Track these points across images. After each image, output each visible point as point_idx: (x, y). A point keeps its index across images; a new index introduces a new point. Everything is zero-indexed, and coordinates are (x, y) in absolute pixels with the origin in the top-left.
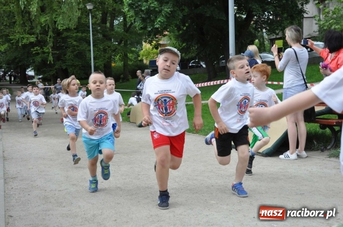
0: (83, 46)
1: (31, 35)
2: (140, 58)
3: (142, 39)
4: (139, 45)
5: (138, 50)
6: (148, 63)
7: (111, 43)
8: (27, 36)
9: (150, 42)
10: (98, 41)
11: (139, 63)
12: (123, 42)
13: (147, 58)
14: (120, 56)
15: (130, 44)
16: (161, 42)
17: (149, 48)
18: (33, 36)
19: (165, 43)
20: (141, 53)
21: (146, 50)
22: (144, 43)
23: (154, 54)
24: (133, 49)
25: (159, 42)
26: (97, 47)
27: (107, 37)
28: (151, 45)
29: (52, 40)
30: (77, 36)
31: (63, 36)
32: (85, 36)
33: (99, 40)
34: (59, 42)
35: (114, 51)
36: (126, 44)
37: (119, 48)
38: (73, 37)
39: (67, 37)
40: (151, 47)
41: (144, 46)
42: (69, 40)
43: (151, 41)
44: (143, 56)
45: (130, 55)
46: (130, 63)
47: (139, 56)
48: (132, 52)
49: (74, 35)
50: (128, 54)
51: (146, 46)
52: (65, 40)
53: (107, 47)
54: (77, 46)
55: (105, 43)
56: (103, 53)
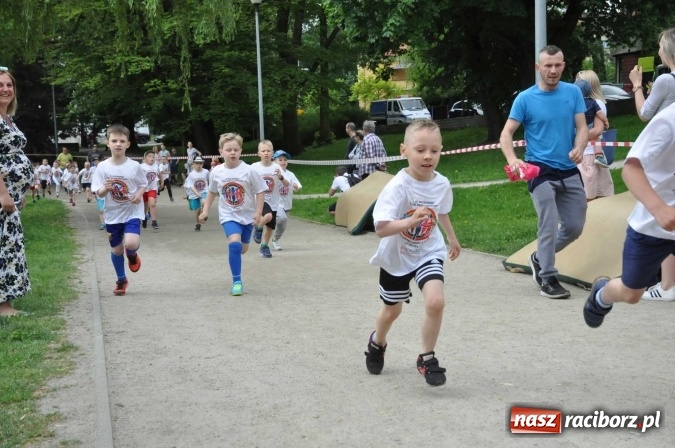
0: (243, 76)
1: (144, 56)
2: (351, 99)
3: (356, 61)
4: (350, 73)
5: (347, 82)
6: (368, 107)
7: (297, 68)
8: (137, 58)
9: (373, 67)
10: (271, 66)
11: (350, 108)
12: (319, 67)
13: (366, 97)
14: (313, 95)
15: (334, 71)
16: (394, 66)
17: (370, 78)
18: (147, 58)
19: (402, 67)
20: (355, 87)
21: (365, 82)
22: (359, 68)
23: (379, 89)
24: (339, 80)
25: (391, 66)
26: (270, 78)
27: (288, 58)
28: (375, 71)
29: (188, 65)
30: (230, 57)
31: (204, 57)
32: (246, 56)
33: (272, 63)
34: (197, 70)
35: (302, 84)
36: (324, 71)
37: (312, 78)
38: (223, 59)
39: (212, 59)
40: (375, 77)
41: (359, 73)
42: (215, 65)
43: (375, 63)
44: (358, 93)
45: (332, 93)
46: (333, 108)
47: (351, 95)
48: (338, 87)
49: (226, 55)
50: (330, 91)
51: (365, 74)
52: (207, 64)
53: (289, 78)
54: (230, 76)
55: (285, 69)
56: (280, 89)
